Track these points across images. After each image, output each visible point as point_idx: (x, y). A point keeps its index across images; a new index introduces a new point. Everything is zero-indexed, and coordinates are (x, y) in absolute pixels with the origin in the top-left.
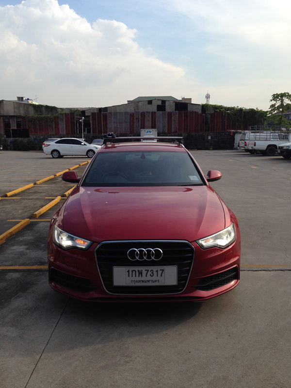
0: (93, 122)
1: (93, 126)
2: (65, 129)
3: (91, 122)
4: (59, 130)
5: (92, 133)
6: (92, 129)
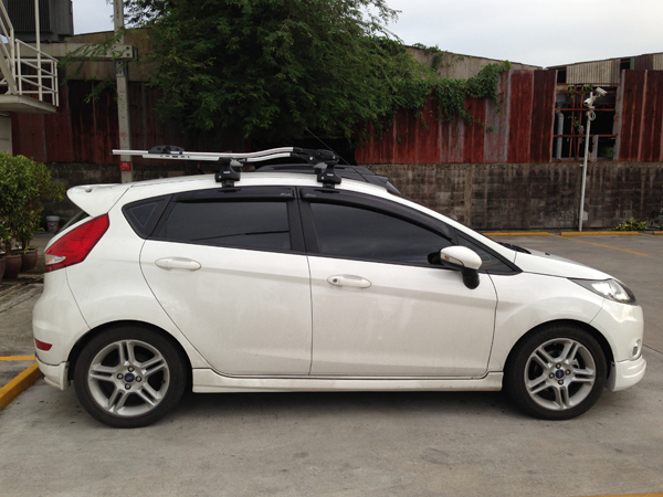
0: (627, 112)
1: (626, 127)
2: (507, 139)
3: (620, 107)
4: (480, 144)
5: (616, 157)
6: (618, 141)
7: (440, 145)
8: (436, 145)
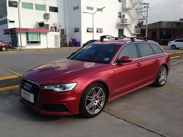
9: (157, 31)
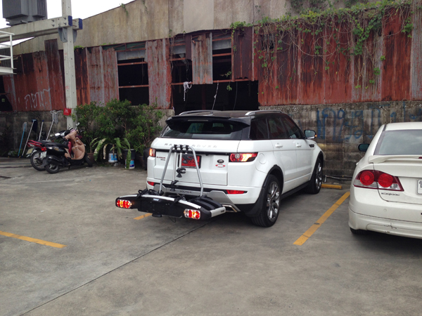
7: (352, 81)
8: (346, 81)
9: (147, 56)
